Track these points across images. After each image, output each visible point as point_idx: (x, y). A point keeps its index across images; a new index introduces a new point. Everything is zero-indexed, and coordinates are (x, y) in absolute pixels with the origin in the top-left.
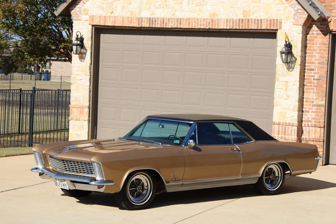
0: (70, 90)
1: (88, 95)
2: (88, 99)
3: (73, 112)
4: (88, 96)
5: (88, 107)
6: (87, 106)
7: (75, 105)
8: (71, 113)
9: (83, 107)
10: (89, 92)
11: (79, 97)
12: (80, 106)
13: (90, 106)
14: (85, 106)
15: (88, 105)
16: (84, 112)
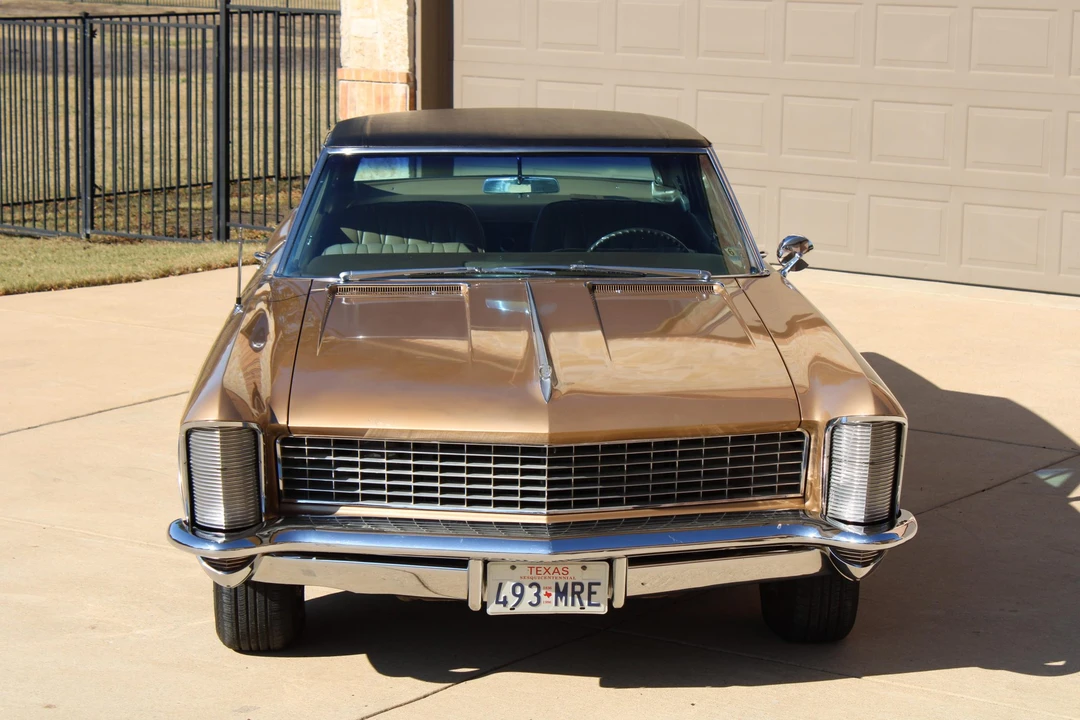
0: (336, 14)
1: (406, 26)
2: (405, 45)
3: (353, 101)
4: (406, 33)
5: (405, 80)
6: (401, 74)
7: (358, 72)
8: (346, 104)
9: (387, 80)
10: (409, 14)
11: (371, 39)
12: (376, 74)
13: (414, 72)
14: (393, 74)
15: (405, 68)
16: (391, 100)
